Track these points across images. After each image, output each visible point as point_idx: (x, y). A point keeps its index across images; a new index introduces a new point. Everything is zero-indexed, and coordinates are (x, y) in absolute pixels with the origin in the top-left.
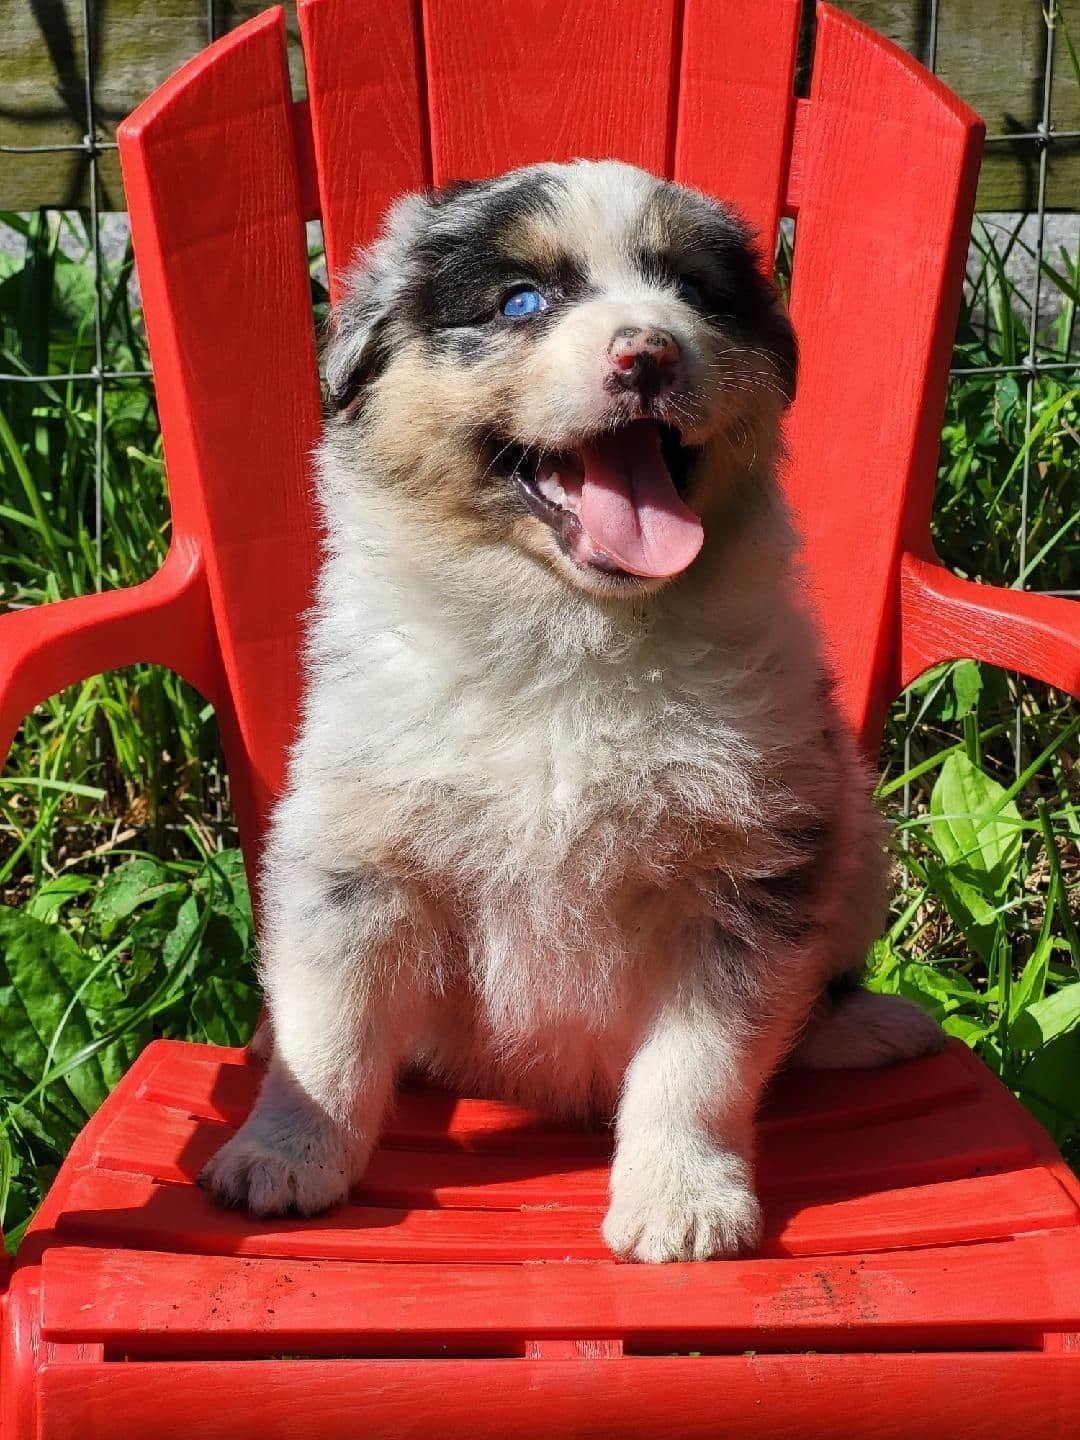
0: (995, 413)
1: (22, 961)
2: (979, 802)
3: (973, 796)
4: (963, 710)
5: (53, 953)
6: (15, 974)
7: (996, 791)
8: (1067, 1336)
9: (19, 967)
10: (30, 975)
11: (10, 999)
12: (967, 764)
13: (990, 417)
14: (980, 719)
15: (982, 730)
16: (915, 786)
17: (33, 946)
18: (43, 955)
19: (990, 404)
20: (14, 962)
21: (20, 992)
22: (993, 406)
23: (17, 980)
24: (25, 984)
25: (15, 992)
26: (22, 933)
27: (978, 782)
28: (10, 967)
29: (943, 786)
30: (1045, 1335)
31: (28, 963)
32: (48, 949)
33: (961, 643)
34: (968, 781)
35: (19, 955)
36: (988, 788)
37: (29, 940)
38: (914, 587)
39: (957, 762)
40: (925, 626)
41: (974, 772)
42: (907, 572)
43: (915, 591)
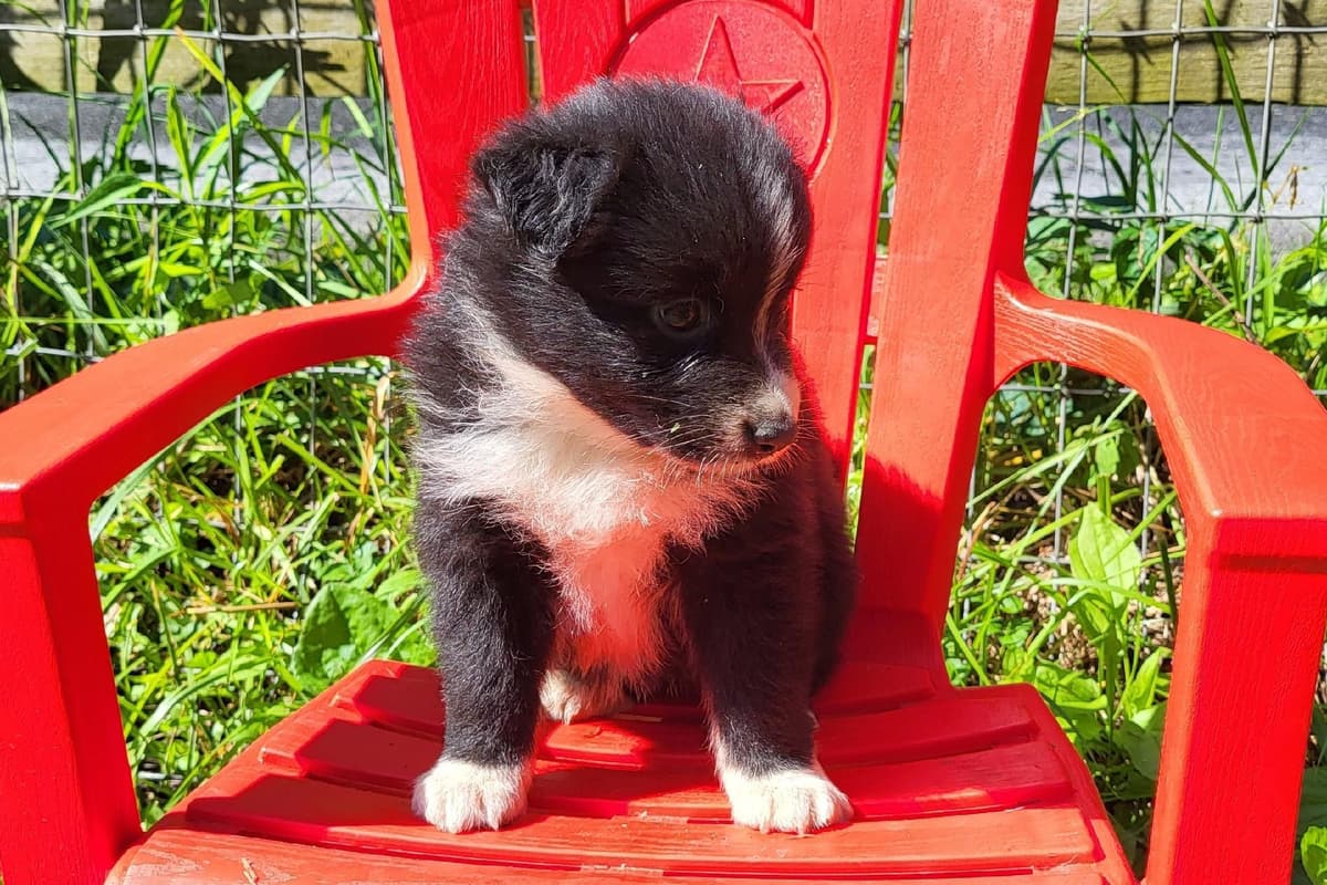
0: (1139, 257)
1: (361, 626)
2: (1107, 543)
3: (1102, 539)
5: (384, 622)
6: (356, 636)
7: (1122, 535)
9: (359, 631)
10: (366, 637)
11: (352, 655)
12: (1098, 514)
13: (1135, 260)
15: (1113, 494)
17: (370, 616)
18: (376, 622)
19: (1136, 249)
20: (355, 628)
21: (360, 647)
22: (1138, 252)
23: (358, 641)
24: (362, 643)
26: (362, 604)
27: (1108, 528)
28: (353, 632)
31: (365, 628)
32: (380, 619)
33: (1043, 347)
34: (1099, 527)
35: (359, 621)
36: (1114, 532)
37: (367, 611)
38: (1004, 302)
39: (1091, 512)
40: (1013, 334)
41: (1103, 520)
42: (998, 288)
43: (1006, 305)
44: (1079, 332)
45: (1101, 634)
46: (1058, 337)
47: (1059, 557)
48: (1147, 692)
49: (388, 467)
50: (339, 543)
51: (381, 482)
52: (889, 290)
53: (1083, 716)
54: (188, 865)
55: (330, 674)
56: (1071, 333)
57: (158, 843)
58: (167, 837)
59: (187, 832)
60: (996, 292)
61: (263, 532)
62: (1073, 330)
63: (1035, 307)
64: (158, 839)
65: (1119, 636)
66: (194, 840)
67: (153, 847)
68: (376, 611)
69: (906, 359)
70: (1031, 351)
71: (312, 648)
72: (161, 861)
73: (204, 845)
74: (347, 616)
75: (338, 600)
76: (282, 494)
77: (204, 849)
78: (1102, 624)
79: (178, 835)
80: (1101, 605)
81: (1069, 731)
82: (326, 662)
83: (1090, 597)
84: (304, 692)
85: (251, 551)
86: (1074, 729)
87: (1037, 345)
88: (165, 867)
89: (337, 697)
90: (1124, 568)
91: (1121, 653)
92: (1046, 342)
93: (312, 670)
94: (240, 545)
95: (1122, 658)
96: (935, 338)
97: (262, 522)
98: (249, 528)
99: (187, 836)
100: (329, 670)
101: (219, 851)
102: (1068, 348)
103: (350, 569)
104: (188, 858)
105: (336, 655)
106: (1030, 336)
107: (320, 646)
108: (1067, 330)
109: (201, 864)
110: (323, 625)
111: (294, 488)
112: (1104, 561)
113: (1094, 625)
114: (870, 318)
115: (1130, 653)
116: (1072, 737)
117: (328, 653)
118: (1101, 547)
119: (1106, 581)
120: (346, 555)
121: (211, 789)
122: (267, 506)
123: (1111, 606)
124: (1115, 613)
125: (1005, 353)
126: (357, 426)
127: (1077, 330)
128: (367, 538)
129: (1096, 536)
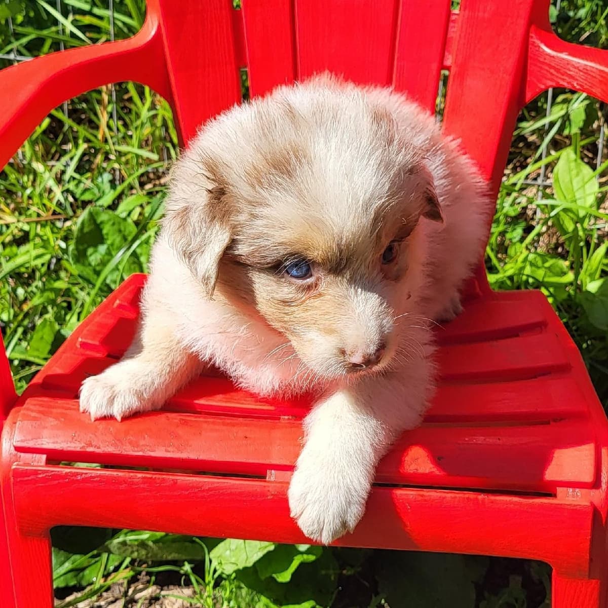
1: (111, 233)
2: (577, 175)
3: (574, 172)
4: (574, 129)
5: (125, 231)
6: (108, 239)
7: (587, 170)
8: (571, 490)
9: (109, 236)
10: (114, 240)
11: (106, 251)
12: (573, 156)
14: (582, 134)
15: (582, 140)
16: (547, 166)
17: (116, 227)
18: (120, 231)
20: (107, 234)
21: (111, 248)
23: (109, 242)
24: (112, 245)
25: (108, 248)
26: (110, 220)
27: (578, 166)
28: (105, 237)
29: (560, 167)
30: (557, 488)
31: (113, 235)
32: (122, 229)
33: (560, 78)
34: (573, 165)
35: (109, 230)
36: (582, 167)
37: (114, 224)
38: (536, 46)
39: (568, 155)
40: (541, 68)
41: (576, 160)
42: (532, 37)
43: (537, 49)
44: (585, 71)
45: (568, 233)
46: (571, 73)
47: (543, 181)
48: (597, 268)
49: (116, 123)
50: (89, 175)
51: (112, 134)
52: (460, 36)
53: (558, 286)
54: (51, 421)
55: (93, 264)
56: (580, 70)
57: (32, 407)
58: (35, 402)
59: (46, 399)
60: (531, 40)
61: (39, 167)
62: (581, 68)
63: (556, 51)
64: (30, 403)
65: (581, 233)
66: (52, 404)
67: (28, 409)
68: (119, 223)
69: (469, 82)
70: (552, 80)
71: (81, 247)
72: (35, 419)
73: (59, 407)
74: (101, 226)
75: (96, 217)
76: (50, 142)
77: (59, 411)
78: (570, 227)
79: (41, 401)
80: (572, 215)
81: (548, 296)
82: (91, 255)
83: (565, 210)
84: (79, 276)
85: (31, 177)
86: (551, 295)
87: (557, 77)
88: (38, 423)
89: (118, 302)
90: (588, 192)
91: (582, 244)
92: (563, 75)
93: (82, 261)
94: (24, 174)
95: (582, 247)
96: (488, 69)
97: (37, 160)
98: (29, 164)
99: (47, 401)
100: (92, 260)
101: (68, 412)
102: (577, 80)
103: (96, 191)
104: (51, 417)
105: (96, 251)
106: (552, 71)
107: (85, 246)
108: (577, 68)
109: (59, 420)
110: (87, 233)
111: (56, 137)
112: (575, 188)
113: (564, 227)
114: (446, 53)
115: (588, 244)
116: (550, 300)
117: (90, 251)
118: (573, 177)
119: (575, 201)
120: (92, 181)
121: (54, 368)
122: (39, 148)
123: (577, 216)
124: (580, 220)
125: (535, 80)
126: (95, 95)
127: (584, 69)
128: (104, 169)
129: (570, 170)
